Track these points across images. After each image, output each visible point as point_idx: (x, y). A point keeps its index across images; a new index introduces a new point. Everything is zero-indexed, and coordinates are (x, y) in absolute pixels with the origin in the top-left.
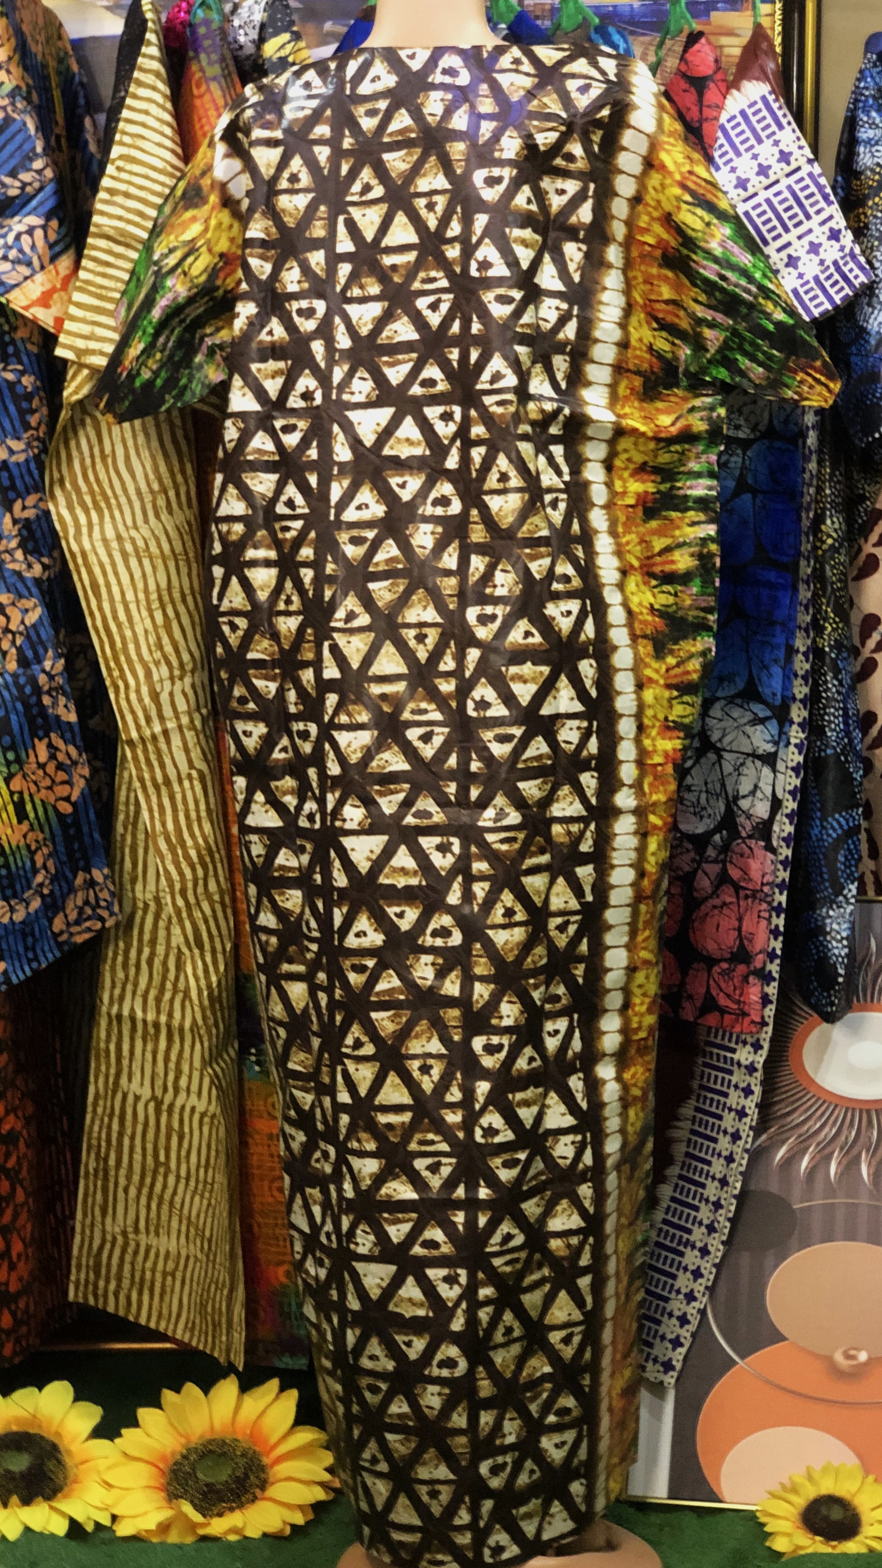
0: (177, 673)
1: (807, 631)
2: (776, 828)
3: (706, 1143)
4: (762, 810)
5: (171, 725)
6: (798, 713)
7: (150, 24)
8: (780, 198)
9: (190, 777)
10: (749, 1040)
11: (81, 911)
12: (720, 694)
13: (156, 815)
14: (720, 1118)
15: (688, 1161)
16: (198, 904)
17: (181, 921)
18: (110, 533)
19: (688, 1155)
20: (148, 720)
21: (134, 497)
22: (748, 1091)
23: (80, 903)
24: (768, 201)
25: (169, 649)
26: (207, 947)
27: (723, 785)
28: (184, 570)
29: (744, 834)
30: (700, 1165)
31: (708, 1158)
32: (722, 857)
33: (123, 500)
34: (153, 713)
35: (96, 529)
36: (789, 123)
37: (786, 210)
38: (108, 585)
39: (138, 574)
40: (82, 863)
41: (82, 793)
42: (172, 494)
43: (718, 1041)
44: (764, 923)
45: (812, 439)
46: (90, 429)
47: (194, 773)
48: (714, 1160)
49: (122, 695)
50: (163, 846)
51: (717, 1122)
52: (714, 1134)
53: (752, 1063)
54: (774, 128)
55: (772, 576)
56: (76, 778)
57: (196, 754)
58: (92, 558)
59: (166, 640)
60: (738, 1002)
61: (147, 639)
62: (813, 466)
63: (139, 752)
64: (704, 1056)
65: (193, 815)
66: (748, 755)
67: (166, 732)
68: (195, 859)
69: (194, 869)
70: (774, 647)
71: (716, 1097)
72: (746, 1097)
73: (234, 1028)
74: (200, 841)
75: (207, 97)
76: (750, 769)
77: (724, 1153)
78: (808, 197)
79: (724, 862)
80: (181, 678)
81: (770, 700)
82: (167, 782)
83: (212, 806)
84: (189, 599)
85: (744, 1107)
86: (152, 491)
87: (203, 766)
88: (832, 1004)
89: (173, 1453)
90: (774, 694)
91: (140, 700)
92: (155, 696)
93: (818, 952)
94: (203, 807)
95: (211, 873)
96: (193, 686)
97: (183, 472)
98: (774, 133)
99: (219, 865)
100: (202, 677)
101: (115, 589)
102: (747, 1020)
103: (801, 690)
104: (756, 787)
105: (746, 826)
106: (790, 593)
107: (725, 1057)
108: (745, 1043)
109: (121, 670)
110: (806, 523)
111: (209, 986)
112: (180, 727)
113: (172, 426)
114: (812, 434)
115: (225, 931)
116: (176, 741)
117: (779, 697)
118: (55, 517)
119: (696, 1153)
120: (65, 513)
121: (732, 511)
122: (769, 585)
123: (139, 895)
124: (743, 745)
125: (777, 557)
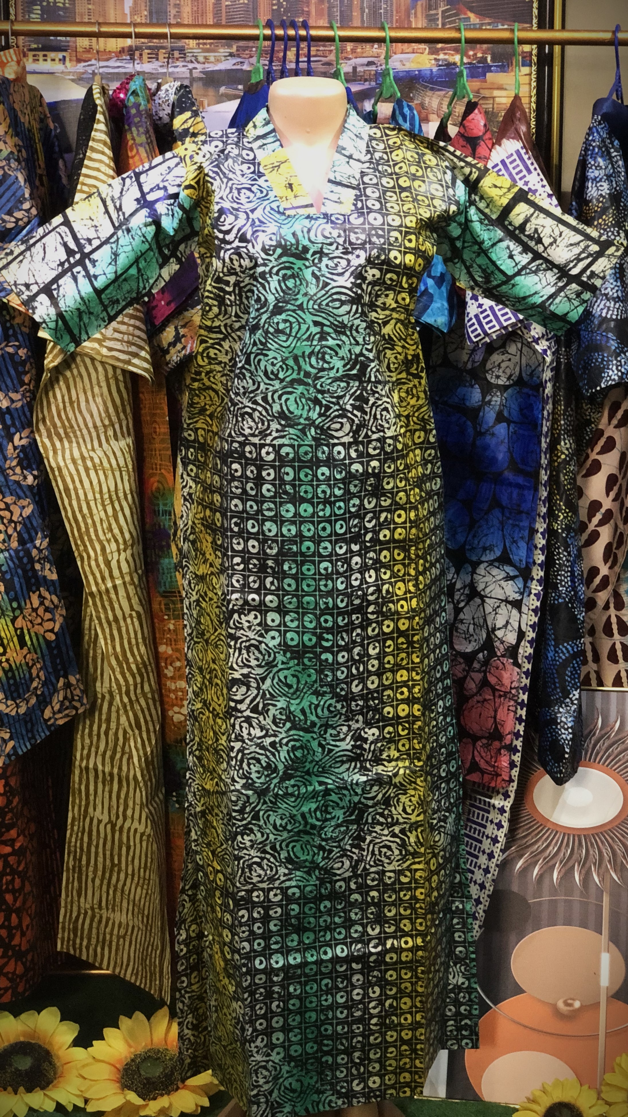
0: (122, 547)
1: (544, 518)
2: (521, 650)
3: (471, 858)
4: (511, 638)
5: (119, 582)
6: (538, 573)
7: (99, 108)
9: (131, 616)
10: (501, 791)
11: (62, 703)
12: (485, 559)
13: (109, 641)
14: (480, 842)
16: (137, 700)
17: (126, 711)
18: (77, 454)
20: (103, 579)
21: (92, 430)
22: (499, 826)
23: (61, 698)
25: (116, 531)
26: (144, 728)
27: (485, 620)
28: (126, 478)
29: (499, 654)
31: (472, 868)
32: (484, 668)
33: (85, 431)
34: (107, 574)
35: (68, 452)
36: (535, 169)
38: (76, 489)
39: (95, 482)
40: (62, 673)
41: (61, 626)
42: (117, 426)
43: (480, 790)
44: (512, 714)
45: (549, 389)
46: (61, 383)
47: (134, 614)
48: (476, 870)
49: (86, 563)
50: (114, 662)
51: (479, 845)
52: (476, 853)
53: (503, 807)
54: (525, 172)
55: (520, 480)
56: (57, 617)
57: (135, 601)
58: (65, 472)
59: (114, 526)
60: (494, 766)
61: (102, 524)
62: (549, 407)
63: (98, 600)
64: (471, 800)
65: (133, 641)
66: (502, 601)
67: (115, 587)
68: (135, 671)
69: (134, 677)
70: (521, 529)
71: (478, 828)
72: (498, 829)
73: (162, 781)
74: (138, 658)
75: (137, 158)
76: (504, 610)
77: (483, 866)
79: (485, 672)
80: (125, 550)
81: (518, 565)
82: (116, 619)
83: (146, 635)
84: (129, 497)
85: (497, 836)
86: (104, 426)
87: (139, 608)
88: (561, 772)
89: (126, 1058)
90: (521, 560)
91: (98, 566)
92: (108, 563)
93: (552, 736)
94: (140, 636)
95: (146, 679)
96: (132, 555)
97: (124, 411)
98: (525, 176)
99: (151, 674)
100: (138, 548)
101: (81, 492)
102: (499, 779)
103: (540, 558)
104: (507, 622)
105: (500, 649)
106: (532, 492)
107: (485, 801)
108: (498, 793)
109: (85, 546)
110: (544, 445)
111: (145, 754)
112: (124, 583)
113: (117, 380)
114: (549, 385)
115: (155, 718)
116: (122, 592)
117: (524, 562)
118: (40, 444)
120: (46, 441)
121: (493, 434)
122: (518, 486)
123: (98, 689)
124: (499, 593)
125: (524, 467)
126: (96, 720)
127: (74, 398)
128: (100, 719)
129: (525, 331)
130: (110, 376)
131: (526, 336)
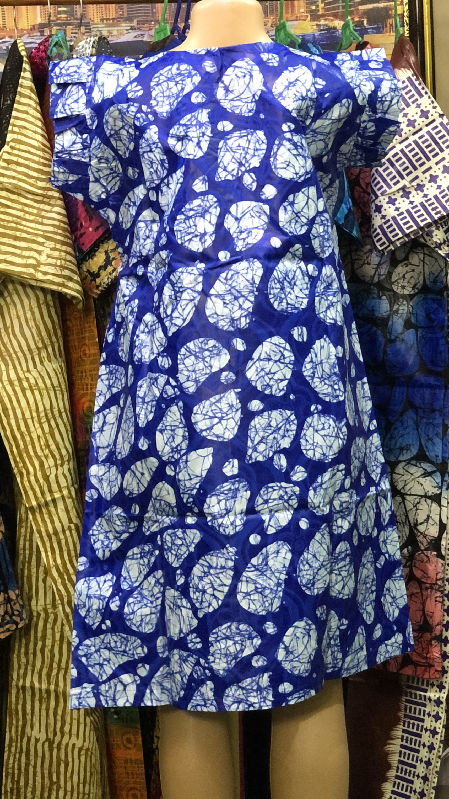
0: (59, 462)
2: (443, 542)
3: (412, 753)
4: (433, 531)
5: (57, 495)
7: (25, 59)
8: (423, 139)
9: (70, 528)
10: (435, 683)
11: (3, 618)
12: (401, 458)
13: (50, 554)
14: (420, 736)
15: (401, 766)
18: (13, 376)
19: (400, 762)
20: (42, 493)
21: (27, 353)
22: (437, 717)
23: (2, 613)
24: (416, 142)
27: (407, 517)
28: (58, 397)
29: (422, 548)
30: (409, 769)
31: (414, 763)
32: (409, 563)
33: (20, 354)
34: (46, 489)
36: (426, 93)
37: (427, 147)
39: (31, 401)
42: (50, 348)
43: (415, 685)
44: (440, 604)
47: (72, 526)
48: (418, 764)
49: (25, 478)
51: (418, 739)
52: (417, 747)
53: (439, 698)
54: (417, 96)
55: (432, 381)
57: (73, 514)
59: (51, 442)
60: (426, 658)
61: (39, 442)
63: (37, 514)
64: (406, 696)
66: (422, 496)
67: (54, 500)
70: (435, 426)
71: (416, 722)
72: (436, 721)
76: (424, 505)
77: (425, 759)
78: (440, 138)
79: (410, 567)
80: (62, 466)
81: (434, 460)
82: (56, 532)
84: (62, 415)
85: (435, 728)
87: (78, 521)
90: (437, 456)
91: (37, 480)
92: (46, 478)
96: (69, 470)
98: (417, 100)
102: (432, 670)
104: (428, 516)
105: (423, 543)
106: (443, 391)
107: (420, 695)
108: (433, 685)
112: (63, 497)
113: (47, 305)
116: (60, 506)
117: (440, 458)
119: (406, 760)
121: (403, 340)
122: (430, 386)
123: (34, 608)
124: (418, 490)
125: (434, 368)
126: (32, 639)
127: (8, 324)
128: (36, 637)
129: (427, 238)
130: (41, 301)
131: (429, 243)
